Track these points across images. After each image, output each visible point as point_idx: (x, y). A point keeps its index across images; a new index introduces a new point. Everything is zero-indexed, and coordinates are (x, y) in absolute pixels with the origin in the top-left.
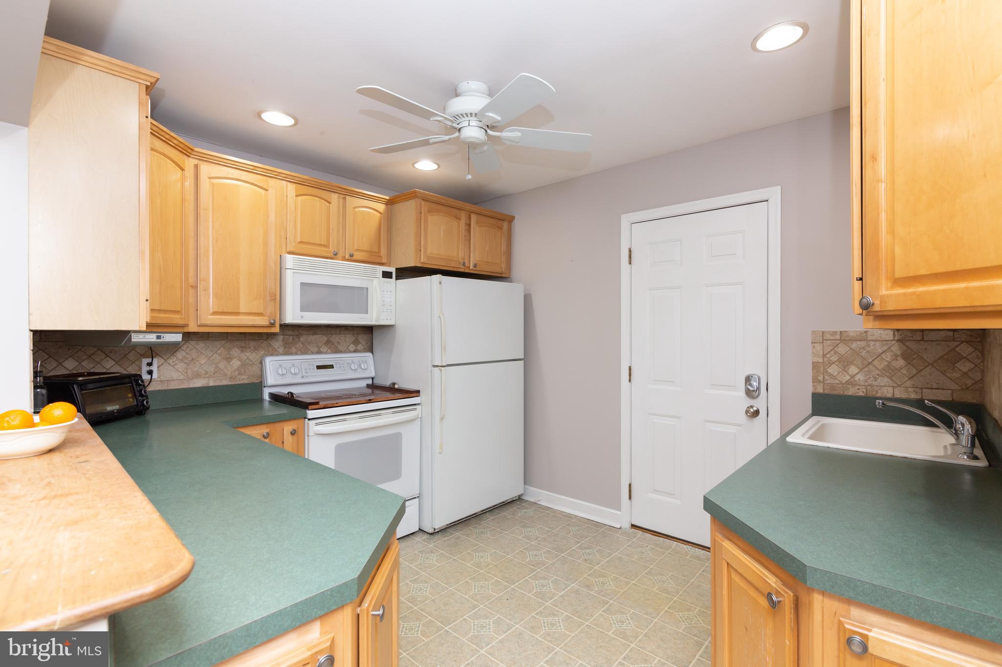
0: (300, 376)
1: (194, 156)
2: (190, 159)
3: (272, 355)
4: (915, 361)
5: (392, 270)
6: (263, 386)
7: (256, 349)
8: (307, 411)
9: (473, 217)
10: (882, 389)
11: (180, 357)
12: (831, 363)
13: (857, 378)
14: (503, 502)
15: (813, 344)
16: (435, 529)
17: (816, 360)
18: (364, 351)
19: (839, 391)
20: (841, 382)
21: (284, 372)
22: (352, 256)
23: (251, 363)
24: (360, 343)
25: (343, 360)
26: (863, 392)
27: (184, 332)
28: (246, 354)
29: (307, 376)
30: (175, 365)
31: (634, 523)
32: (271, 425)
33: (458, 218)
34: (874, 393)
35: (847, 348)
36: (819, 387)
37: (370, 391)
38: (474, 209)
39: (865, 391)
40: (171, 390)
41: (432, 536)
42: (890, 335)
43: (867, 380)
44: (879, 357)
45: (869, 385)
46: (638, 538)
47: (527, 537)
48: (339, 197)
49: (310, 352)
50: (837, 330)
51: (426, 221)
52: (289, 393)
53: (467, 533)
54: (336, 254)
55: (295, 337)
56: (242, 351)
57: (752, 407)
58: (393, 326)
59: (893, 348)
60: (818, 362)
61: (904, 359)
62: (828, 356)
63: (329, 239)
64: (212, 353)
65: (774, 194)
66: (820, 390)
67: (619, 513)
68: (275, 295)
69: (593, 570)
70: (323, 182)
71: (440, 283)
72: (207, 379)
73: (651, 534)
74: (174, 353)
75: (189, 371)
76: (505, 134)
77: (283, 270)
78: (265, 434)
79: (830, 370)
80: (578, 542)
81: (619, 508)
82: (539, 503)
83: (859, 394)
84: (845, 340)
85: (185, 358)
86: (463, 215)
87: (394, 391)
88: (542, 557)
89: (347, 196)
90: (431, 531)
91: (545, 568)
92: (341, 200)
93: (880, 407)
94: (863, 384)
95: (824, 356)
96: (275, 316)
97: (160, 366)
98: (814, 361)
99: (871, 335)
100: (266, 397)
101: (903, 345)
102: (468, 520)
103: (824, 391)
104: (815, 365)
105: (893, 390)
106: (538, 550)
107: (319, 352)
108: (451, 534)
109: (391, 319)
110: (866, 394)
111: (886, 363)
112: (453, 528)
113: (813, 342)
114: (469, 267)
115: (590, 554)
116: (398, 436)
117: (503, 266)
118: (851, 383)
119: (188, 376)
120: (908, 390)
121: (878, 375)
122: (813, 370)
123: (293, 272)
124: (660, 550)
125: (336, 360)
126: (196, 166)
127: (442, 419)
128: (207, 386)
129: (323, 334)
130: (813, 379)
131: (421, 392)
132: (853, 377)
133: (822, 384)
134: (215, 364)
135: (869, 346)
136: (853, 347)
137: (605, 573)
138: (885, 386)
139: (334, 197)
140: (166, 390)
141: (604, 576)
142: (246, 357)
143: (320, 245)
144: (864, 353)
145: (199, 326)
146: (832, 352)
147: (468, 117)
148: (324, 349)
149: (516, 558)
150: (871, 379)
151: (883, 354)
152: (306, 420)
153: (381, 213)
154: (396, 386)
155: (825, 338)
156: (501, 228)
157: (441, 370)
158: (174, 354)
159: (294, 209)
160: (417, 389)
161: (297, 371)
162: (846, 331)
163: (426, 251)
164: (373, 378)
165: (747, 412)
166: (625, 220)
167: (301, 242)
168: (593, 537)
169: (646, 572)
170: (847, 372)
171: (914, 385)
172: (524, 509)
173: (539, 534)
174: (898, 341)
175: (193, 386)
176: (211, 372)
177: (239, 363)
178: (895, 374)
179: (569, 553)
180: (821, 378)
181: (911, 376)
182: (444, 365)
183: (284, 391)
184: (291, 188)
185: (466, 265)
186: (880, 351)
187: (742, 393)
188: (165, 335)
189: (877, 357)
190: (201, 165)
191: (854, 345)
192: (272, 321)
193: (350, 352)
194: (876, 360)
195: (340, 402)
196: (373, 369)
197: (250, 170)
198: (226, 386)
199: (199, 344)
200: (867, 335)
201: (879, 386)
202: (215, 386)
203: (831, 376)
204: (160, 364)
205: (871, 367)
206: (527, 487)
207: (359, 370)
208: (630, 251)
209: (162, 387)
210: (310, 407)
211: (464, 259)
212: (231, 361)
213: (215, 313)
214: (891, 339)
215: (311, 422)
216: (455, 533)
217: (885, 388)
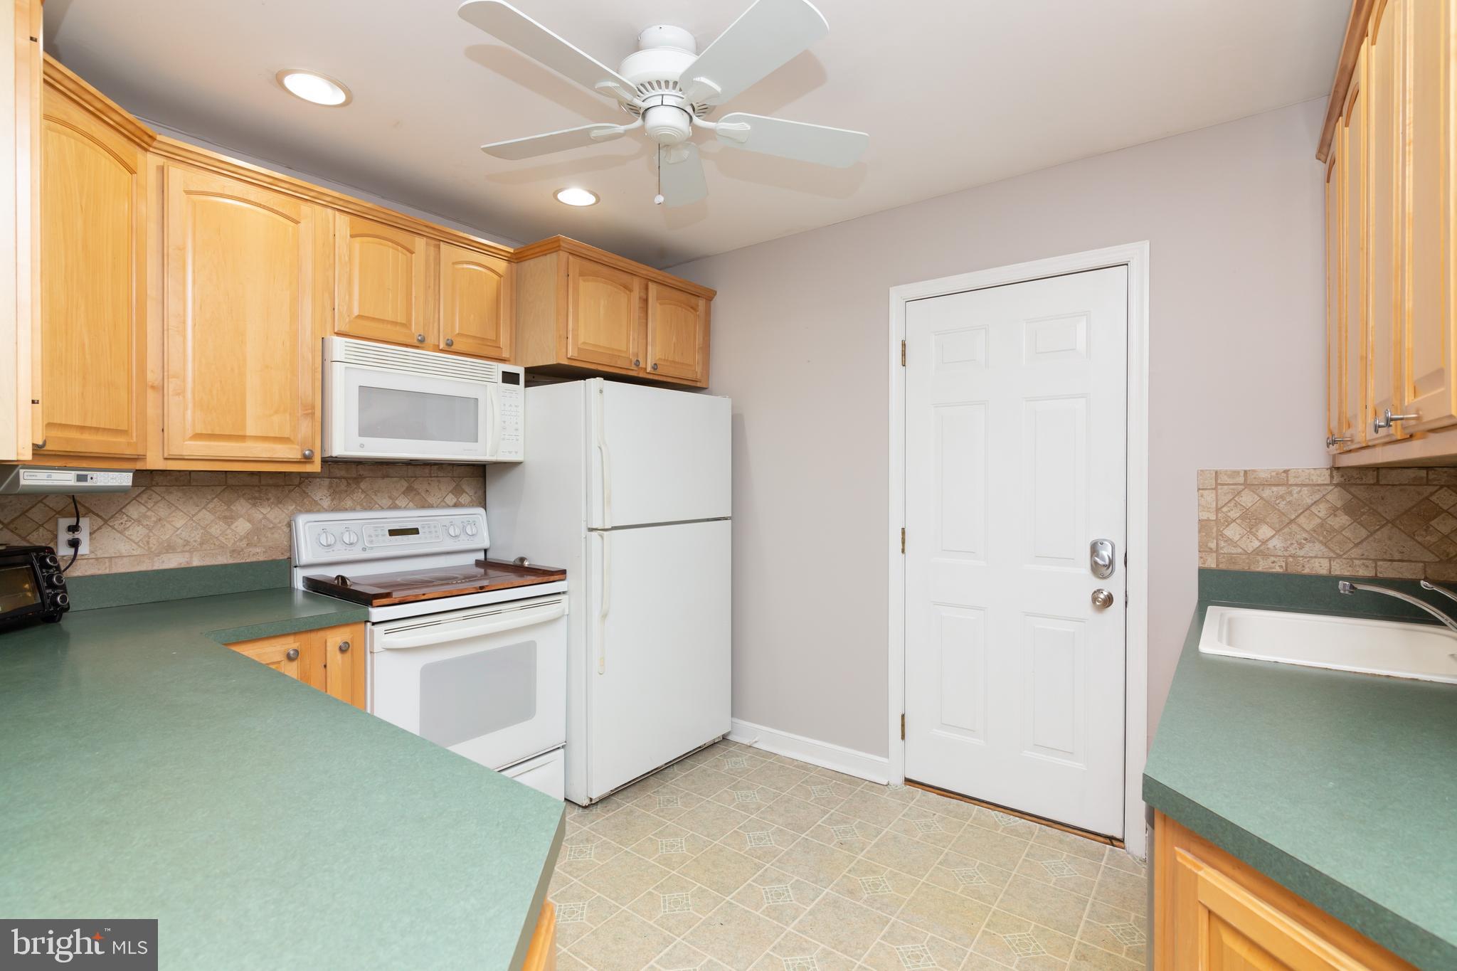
0: (359, 547)
1: (155, 151)
2: (149, 155)
3: (309, 511)
4: (1364, 517)
5: (520, 370)
6: (293, 564)
7: (279, 501)
8: (371, 609)
9: (652, 286)
10: (1312, 561)
11: (135, 516)
12: (1229, 522)
13: (1271, 544)
14: (700, 747)
15: (1201, 491)
16: (591, 800)
17: (1205, 516)
18: (471, 504)
19: (1241, 566)
20: (1245, 550)
21: (331, 540)
22: (450, 344)
23: (271, 526)
24: (464, 491)
25: (435, 520)
26: (1281, 567)
27: (137, 470)
28: (262, 510)
29: (372, 548)
30: (125, 529)
31: (908, 776)
32: (304, 637)
33: (627, 288)
34: (1299, 569)
35: (1256, 496)
36: (1209, 560)
37: (482, 571)
38: (654, 275)
39: (1284, 564)
40: (116, 574)
41: (587, 811)
42: (1324, 475)
43: (1288, 547)
44: (1308, 511)
45: (1290, 556)
46: (918, 801)
47: (743, 806)
48: (427, 244)
49: (377, 506)
50: (1238, 469)
51: (576, 289)
52: (338, 577)
53: (644, 803)
54: (422, 341)
55: (350, 482)
56: (254, 505)
57: (1100, 591)
58: (521, 463)
59: (1329, 497)
60: (1208, 520)
61: (1347, 514)
62: (1225, 509)
63: (411, 314)
64: (198, 509)
65: (1138, 253)
66: (1211, 563)
67: (884, 760)
68: (313, 407)
69: (855, 862)
70: (401, 216)
71: (601, 391)
72: (187, 555)
73: (938, 794)
74: (123, 507)
75: (153, 541)
76: (722, 125)
77: (327, 363)
78: (292, 652)
79: (1229, 532)
80: (825, 812)
81: (885, 752)
82: (755, 745)
83: (1274, 570)
84: (1253, 485)
85: (145, 516)
86: (636, 284)
87: (523, 571)
88: (770, 840)
89: (442, 243)
90: (586, 802)
91: (778, 861)
92: (432, 248)
93: (1347, 592)
94: (1280, 553)
95: (1218, 510)
96: (313, 444)
97: (94, 532)
98: (1201, 518)
99: (1295, 477)
100: (299, 585)
101: (1345, 492)
102: (645, 781)
103: (1217, 565)
104: (1203, 525)
105: (1330, 563)
106: (762, 829)
107: (394, 507)
108: (619, 806)
109: (516, 452)
110: (1286, 570)
111: (1319, 521)
112: (620, 796)
113: (1201, 487)
114: (646, 369)
115: (845, 832)
116: (531, 647)
117: (699, 369)
118: (1261, 552)
119: (149, 548)
120: (1353, 562)
121: (1306, 539)
122: (1200, 532)
123: (346, 368)
124: (955, 820)
125: (422, 521)
126: (161, 170)
127: (604, 616)
128: (188, 566)
129: (402, 477)
130: (1200, 546)
131: (567, 571)
132: (1264, 542)
133: (1214, 555)
134: (204, 528)
135: (1290, 493)
136: (1264, 495)
137: (876, 866)
138: (1316, 557)
139: (420, 244)
140: (107, 575)
141: (874, 872)
142: (261, 516)
143: (395, 323)
144: (1282, 505)
145: (166, 459)
146: (1232, 504)
147: (660, 88)
148: (402, 501)
149: (729, 845)
150: (1294, 546)
151: (1313, 506)
152: (369, 624)
153: (500, 276)
154: (526, 564)
155: (1219, 481)
156: (694, 309)
157: (602, 536)
158: (123, 511)
159: (347, 259)
160: (562, 567)
161: (354, 538)
162: (1254, 471)
163: (576, 337)
164: (486, 551)
165: (1094, 599)
166: (897, 295)
167: (359, 317)
168: (846, 803)
169: (939, 861)
170: (1255, 535)
171: (1363, 555)
172: (732, 756)
173: (761, 799)
174: (1337, 485)
175: (161, 568)
176: (195, 541)
177: (248, 526)
178: (1332, 538)
179: (812, 831)
180: (1213, 545)
181: (1359, 540)
182: (606, 527)
183: (331, 573)
184: (342, 223)
185: (641, 366)
186: (1309, 501)
187: (1086, 569)
188: (95, 474)
189: (1303, 512)
190: (170, 168)
191: (1267, 493)
192: (307, 453)
193: (448, 506)
194: (1302, 516)
195: (430, 591)
196: (486, 534)
197: (265, 185)
198: (225, 566)
199: (171, 493)
200: (1287, 477)
201: (1306, 558)
202: (203, 567)
203: (1229, 541)
204: (95, 528)
205: (1294, 527)
206: (736, 720)
207: (463, 537)
208: (904, 345)
209: (99, 570)
210: (376, 602)
211: (637, 355)
212: (232, 523)
213: (198, 436)
214: (1326, 482)
215: (377, 629)
216: (624, 804)
217: (1318, 562)
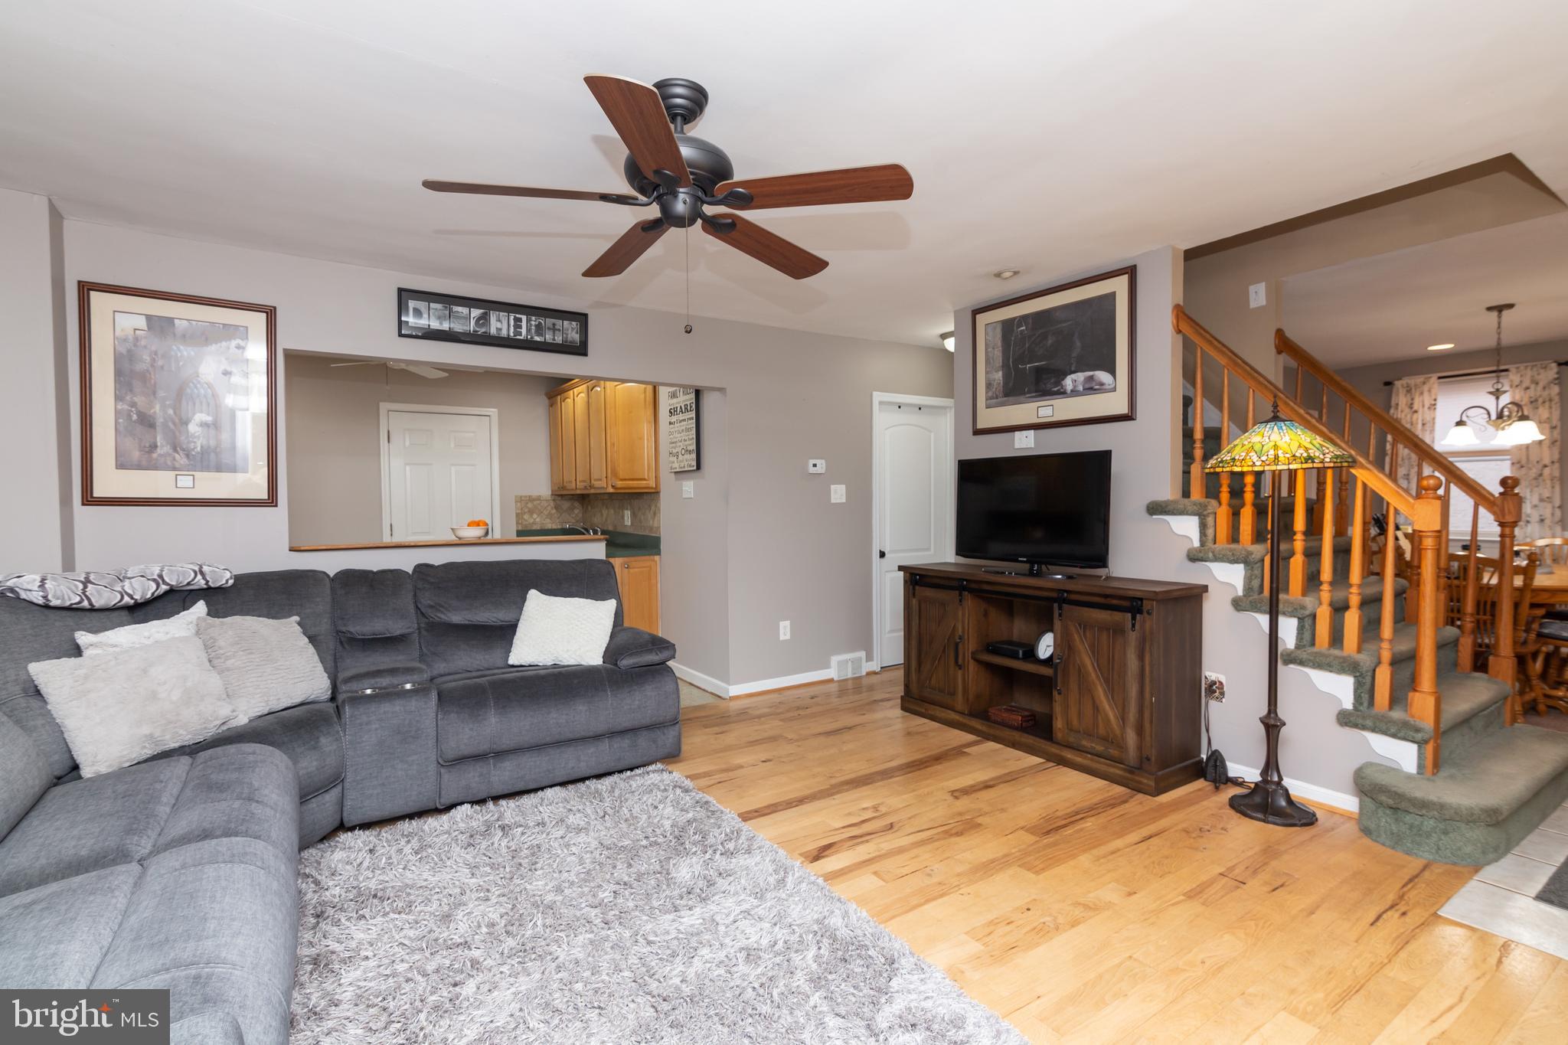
4: (559, 508)
12: (525, 513)
19: (529, 528)
20: (529, 523)
34: (544, 528)
35: (532, 504)
39: (540, 527)
43: (541, 521)
45: (542, 524)
50: (526, 495)
66: (520, 528)
79: (524, 516)
83: (537, 529)
84: (530, 500)
94: (539, 523)
95: (521, 509)
98: (517, 512)
101: (554, 502)
104: (517, 515)
105: (552, 526)
111: (549, 511)
113: (516, 502)
118: (534, 523)
120: (557, 524)
121: (547, 516)
122: (517, 517)
130: (517, 522)
132: (535, 520)
133: (521, 525)
135: (541, 503)
144: (540, 506)
146: (525, 507)
151: (547, 506)
155: (522, 499)
162: (531, 496)
170: (533, 516)
174: (552, 500)
178: (552, 515)
181: (558, 514)
191: (535, 503)
194: (545, 510)
200: (540, 497)
203: (525, 520)
205: (543, 513)
214: (549, 499)
217: (548, 525)
